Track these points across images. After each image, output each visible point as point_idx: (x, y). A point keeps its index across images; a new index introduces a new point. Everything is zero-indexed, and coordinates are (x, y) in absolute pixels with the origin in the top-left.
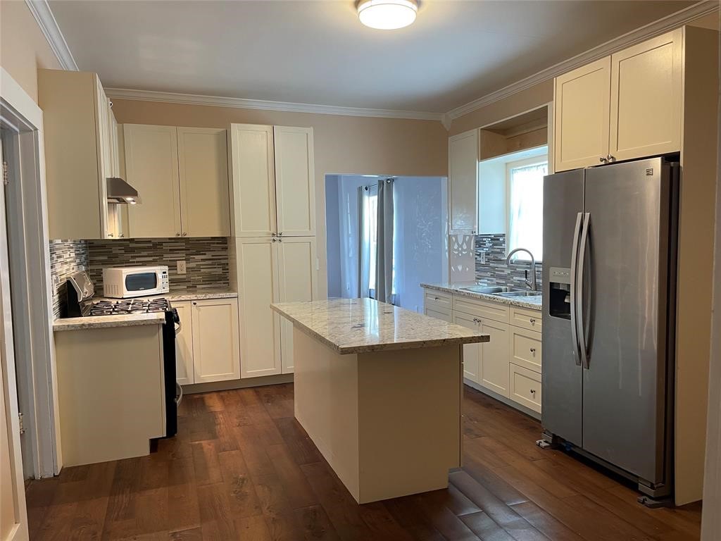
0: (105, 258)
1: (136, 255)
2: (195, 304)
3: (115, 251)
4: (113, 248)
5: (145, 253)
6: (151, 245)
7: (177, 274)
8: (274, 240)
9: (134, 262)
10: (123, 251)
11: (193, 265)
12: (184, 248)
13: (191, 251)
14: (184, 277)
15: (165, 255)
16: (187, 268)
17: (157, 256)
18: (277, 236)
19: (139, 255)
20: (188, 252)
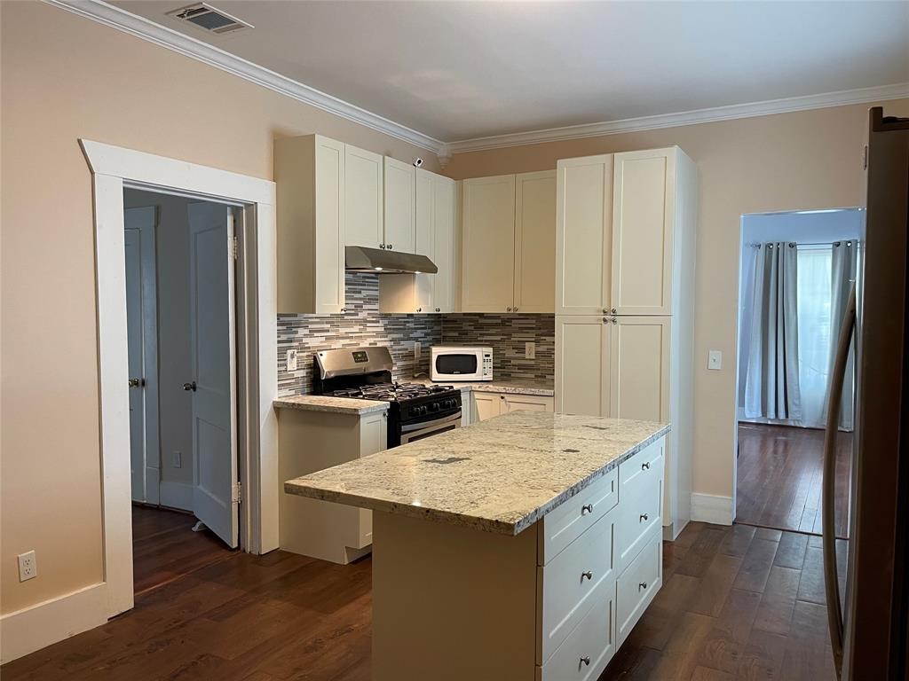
0: (456, 334)
1: (484, 332)
2: (502, 398)
3: (466, 326)
4: (464, 324)
5: (493, 331)
6: (499, 321)
7: (524, 359)
8: (605, 320)
9: (482, 341)
10: (472, 328)
11: (541, 349)
12: (534, 326)
13: (543, 331)
14: (533, 362)
15: (514, 335)
16: (536, 353)
17: (505, 335)
18: (609, 316)
19: (487, 332)
20: (539, 332)
